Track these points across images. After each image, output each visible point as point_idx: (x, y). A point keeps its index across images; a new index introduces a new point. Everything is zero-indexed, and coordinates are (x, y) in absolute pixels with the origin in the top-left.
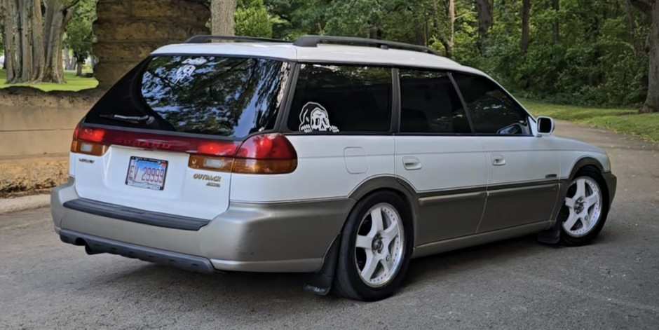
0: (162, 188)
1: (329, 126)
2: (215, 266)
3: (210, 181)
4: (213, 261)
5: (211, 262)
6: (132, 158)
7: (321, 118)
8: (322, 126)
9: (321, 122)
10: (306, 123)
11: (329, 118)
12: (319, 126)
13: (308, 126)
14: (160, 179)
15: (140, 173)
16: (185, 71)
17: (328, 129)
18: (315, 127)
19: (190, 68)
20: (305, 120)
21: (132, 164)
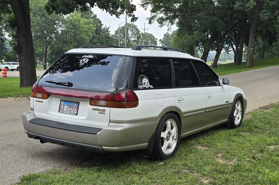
0: (77, 114)
1: (149, 86)
2: (104, 149)
3: (100, 112)
4: (103, 147)
5: (102, 148)
6: (61, 100)
7: (146, 82)
8: (147, 86)
9: (146, 84)
10: (141, 84)
11: (149, 82)
12: (146, 86)
13: (141, 86)
14: (76, 110)
15: (66, 107)
16: (84, 61)
17: (149, 87)
18: (144, 86)
19: (86, 59)
20: (140, 83)
21: (61, 103)
